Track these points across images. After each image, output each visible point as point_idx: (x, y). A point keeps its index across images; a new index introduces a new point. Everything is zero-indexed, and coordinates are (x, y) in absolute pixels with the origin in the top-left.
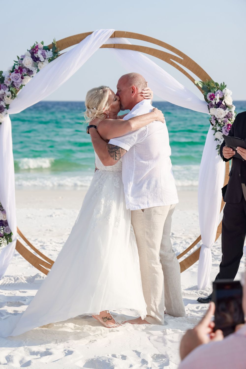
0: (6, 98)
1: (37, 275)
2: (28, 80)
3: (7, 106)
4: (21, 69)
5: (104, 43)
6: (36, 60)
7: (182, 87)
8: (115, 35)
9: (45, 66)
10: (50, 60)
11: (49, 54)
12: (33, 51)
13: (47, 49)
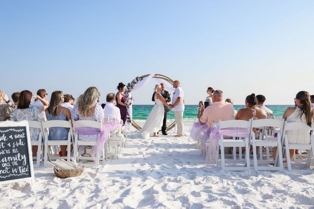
0: (130, 89)
1: (137, 131)
2: (135, 85)
3: (130, 91)
4: (134, 82)
5: (153, 76)
6: (137, 80)
7: (171, 86)
8: (156, 75)
9: (139, 82)
10: (141, 80)
11: (141, 79)
12: (137, 78)
13: (140, 78)
